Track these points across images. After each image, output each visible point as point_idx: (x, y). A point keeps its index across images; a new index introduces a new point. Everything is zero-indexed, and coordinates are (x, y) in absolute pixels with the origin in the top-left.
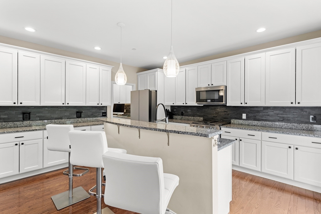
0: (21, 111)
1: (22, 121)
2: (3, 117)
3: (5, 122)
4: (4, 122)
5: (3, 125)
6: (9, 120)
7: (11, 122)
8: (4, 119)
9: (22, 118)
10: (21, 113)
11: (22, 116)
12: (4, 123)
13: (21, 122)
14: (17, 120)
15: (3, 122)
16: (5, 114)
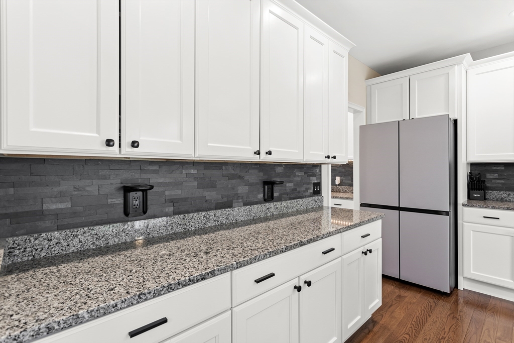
0: (119, 181)
1: (124, 222)
2: (54, 207)
3: (59, 228)
4: (58, 230)
5: (54, 241)
6: (77, 220)
7: (83, 227)
8: (56, 215)
9: (122, 210)
10: (119, 189)
11: (120, 200)
12: (56, 234)
13: (119, 226)
14: (105, 217)
15: (53, 231)
16: (61, 196)
